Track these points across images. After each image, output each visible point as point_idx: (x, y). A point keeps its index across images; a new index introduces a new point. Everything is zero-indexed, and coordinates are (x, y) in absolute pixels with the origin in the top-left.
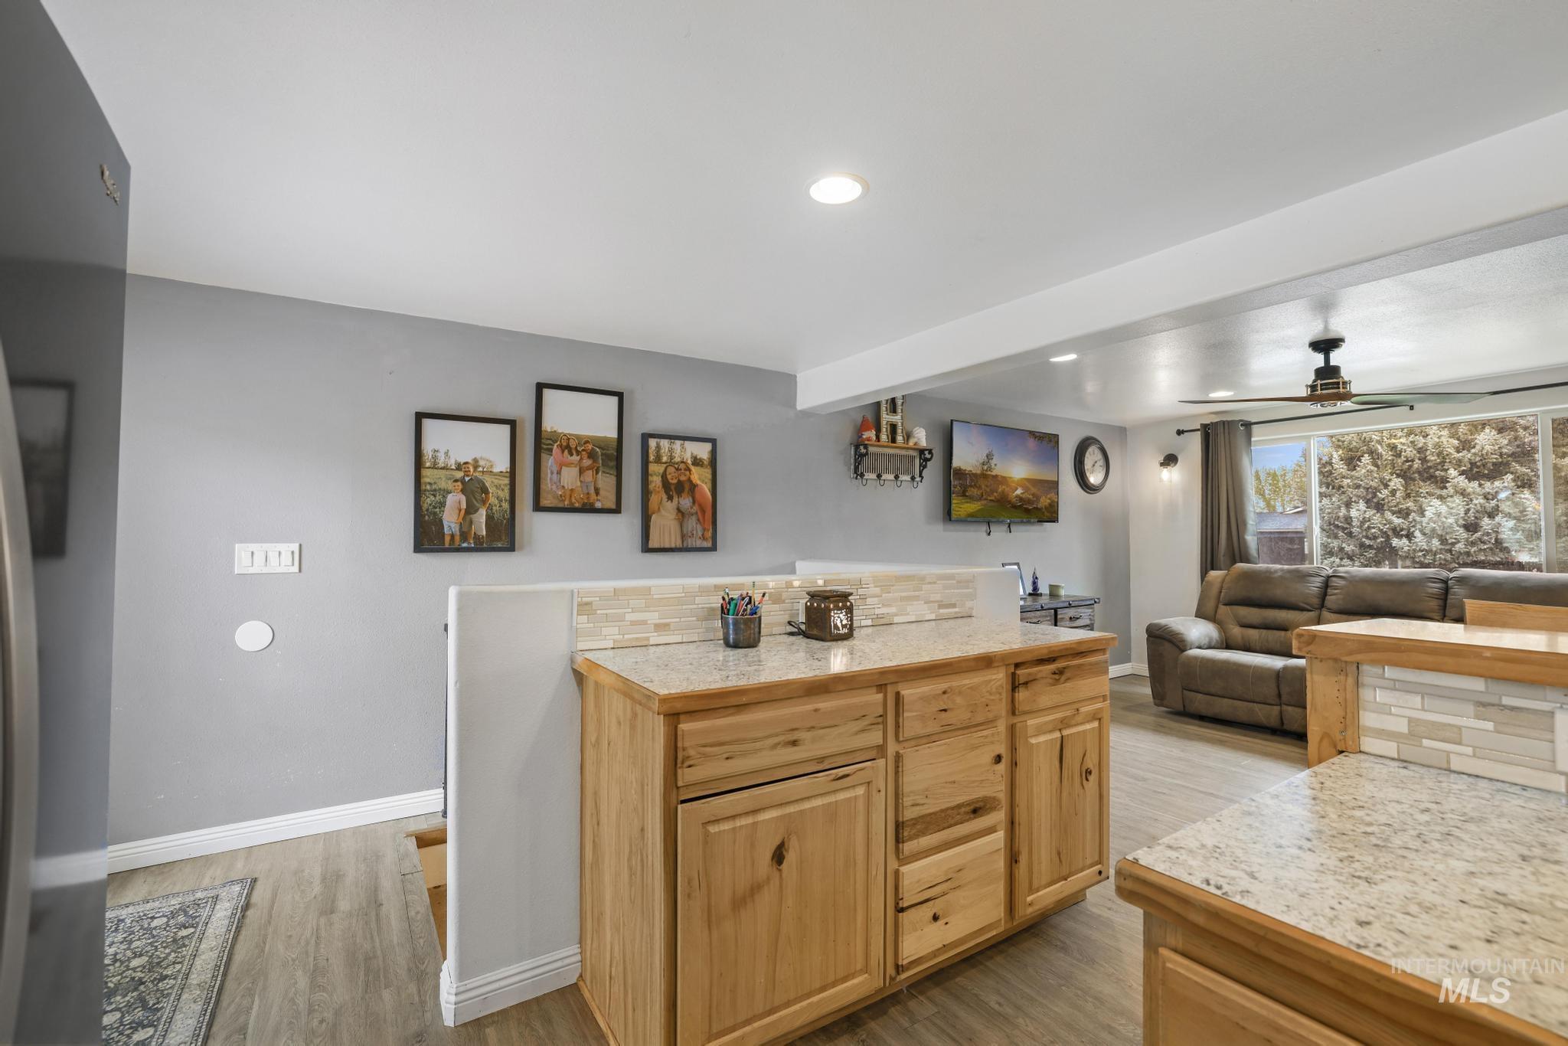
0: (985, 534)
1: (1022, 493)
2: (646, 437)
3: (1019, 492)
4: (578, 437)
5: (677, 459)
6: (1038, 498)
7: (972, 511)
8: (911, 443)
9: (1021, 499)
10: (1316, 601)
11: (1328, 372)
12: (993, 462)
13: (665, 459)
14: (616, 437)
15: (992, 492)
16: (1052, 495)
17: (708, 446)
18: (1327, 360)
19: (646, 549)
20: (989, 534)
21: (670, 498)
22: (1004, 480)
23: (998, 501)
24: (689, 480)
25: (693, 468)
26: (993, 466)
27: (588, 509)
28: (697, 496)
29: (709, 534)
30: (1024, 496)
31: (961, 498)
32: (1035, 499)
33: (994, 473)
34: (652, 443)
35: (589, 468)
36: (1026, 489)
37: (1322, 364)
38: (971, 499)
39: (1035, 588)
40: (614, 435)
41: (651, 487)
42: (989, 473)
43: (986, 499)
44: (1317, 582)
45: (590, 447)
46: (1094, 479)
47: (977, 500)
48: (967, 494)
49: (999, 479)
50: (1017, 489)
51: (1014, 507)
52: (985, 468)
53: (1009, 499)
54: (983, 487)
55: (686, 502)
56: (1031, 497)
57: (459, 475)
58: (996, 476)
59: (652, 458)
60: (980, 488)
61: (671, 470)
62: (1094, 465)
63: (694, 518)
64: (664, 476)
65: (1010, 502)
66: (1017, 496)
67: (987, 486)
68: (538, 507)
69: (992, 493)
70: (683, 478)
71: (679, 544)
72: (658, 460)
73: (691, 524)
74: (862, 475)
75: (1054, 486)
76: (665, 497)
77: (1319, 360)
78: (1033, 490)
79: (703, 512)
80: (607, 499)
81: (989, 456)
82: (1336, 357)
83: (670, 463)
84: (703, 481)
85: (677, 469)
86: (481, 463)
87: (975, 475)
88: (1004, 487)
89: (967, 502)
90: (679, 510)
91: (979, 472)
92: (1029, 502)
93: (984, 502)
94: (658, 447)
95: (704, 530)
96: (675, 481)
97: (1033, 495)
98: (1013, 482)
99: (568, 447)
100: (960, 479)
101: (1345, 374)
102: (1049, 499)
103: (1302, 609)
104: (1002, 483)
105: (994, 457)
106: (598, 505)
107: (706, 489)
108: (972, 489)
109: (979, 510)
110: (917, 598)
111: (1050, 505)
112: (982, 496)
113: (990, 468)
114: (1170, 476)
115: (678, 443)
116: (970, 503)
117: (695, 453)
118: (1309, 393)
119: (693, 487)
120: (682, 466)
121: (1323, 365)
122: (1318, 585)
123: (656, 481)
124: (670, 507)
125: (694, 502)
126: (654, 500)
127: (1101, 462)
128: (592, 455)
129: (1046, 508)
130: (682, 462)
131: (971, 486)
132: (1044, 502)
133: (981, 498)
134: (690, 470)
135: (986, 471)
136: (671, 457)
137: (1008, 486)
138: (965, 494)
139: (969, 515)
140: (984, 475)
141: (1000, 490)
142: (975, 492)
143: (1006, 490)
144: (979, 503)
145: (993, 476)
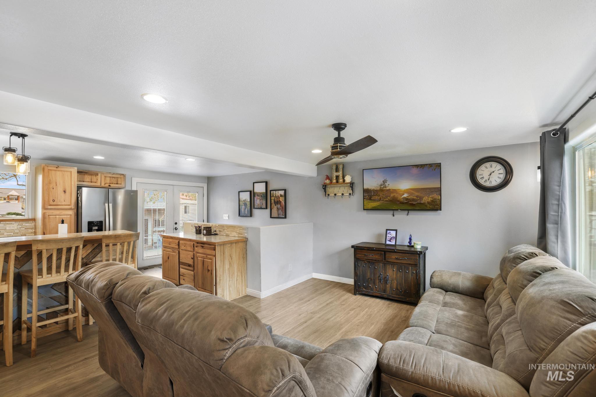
0: (391, 216)
1: (407, 196)
2: (271, 191)
3: (405, 195)
4: (259, 193)
5: (277, 196)
6: (421, 198)
7: (375, 206)
9: (406, 199)
11: (339, 140)
12: (387, 184)
13: (274, 196)
14: (265, 192)
15: (387, 197)
17: (283, 192)
18: (339, 134)
19: (271, 217)
20: (394, 216)
21: (276, 205)
22: (395, 191)
23: (390, 201)
24: (280, 200)
25: (280, 197)
26: (387, 185)
27: (261, 208)
28: (281, 204)
29: (284, 214)
30: (409, 197)
31: (369, 201)
32: (418, 198)
33: (388, 188)
34: (272, 192)
35: (261, 199)
36: (411, 194)
38: (375, 201)
40: (265, 191)
41: (272, 202)
42: (384, 189)
43: (383, 200)
45: (261, 194)
46: (490, 182)
47: (378, 201)
48: (372, 199)
49: (391, 191)
50: (403, 194)
51: (402, 203)
52: (382, 187)
53: (398, 200)
54: (381, 195)
55: (279, 206)
56: (415, 198)
57: (244, 202)
58: (389, 190)
59: (272, 196)
60: (379, 196)
61: (276, 198)
62: (491, 174)
63: (281, 210)
64: (274, 200)
65: (398, 201)
66: (404, 198)
67: (383, 195)
69: (387, 198)
70: (278, 200)
71: (277, 217)
72: (273, 196)
73: (280, 211)
74: (329, 195)
75: (437, 190)
76: (274, 205)
78: (417, 194)
79: (283, 208)
80: (264, 206)
81: (385, 182)
83: (276, 197)
84: (282, 201)
85: (277, 198)
86: (246, 200)
87: (376, 191)
88: (394, 194)
89: (372, 202)
90: (277, 208)
91: (379, 188)
92: (413, 200)
93: (381, 202)
94: (273, 193)
95: (283, 213)
96: (276, 201)
97: (417, 196)
98: (401, 191)
99: (258, 195)
100: (368, 193)
102: (431, 198)
104: (393, 193)
105: (388, 182)
106: (263, 207)
107: (283, 202)
108: (375, 197)
109: (378, 206)
110: (234, 231)
111: (432, 201)
112: (381, 199)
113: (385, 187)
115: (277, 191)
116: (373, 202)
117: (281, 193)
119: (280, 202)
120: (278, 197)
123: (273, 201)
124: (275, 207)
125: (281, 206)
126: (272, 205)
127: (502, 171)
128: (262, 196)
129: (428, 203)
130: (278, 196)
131: (374, 195)
133: (380, 200)
134: (280, 198)
135: (383, 188)
136: (276, 195)
137: (397, 193)
138: (370, 199)
139: (373, 207)
140: (381, 190)
141: (392, 195)
142: (376, 197)
143: (396, 195)
144: (379, 202)
145: (387, 190)
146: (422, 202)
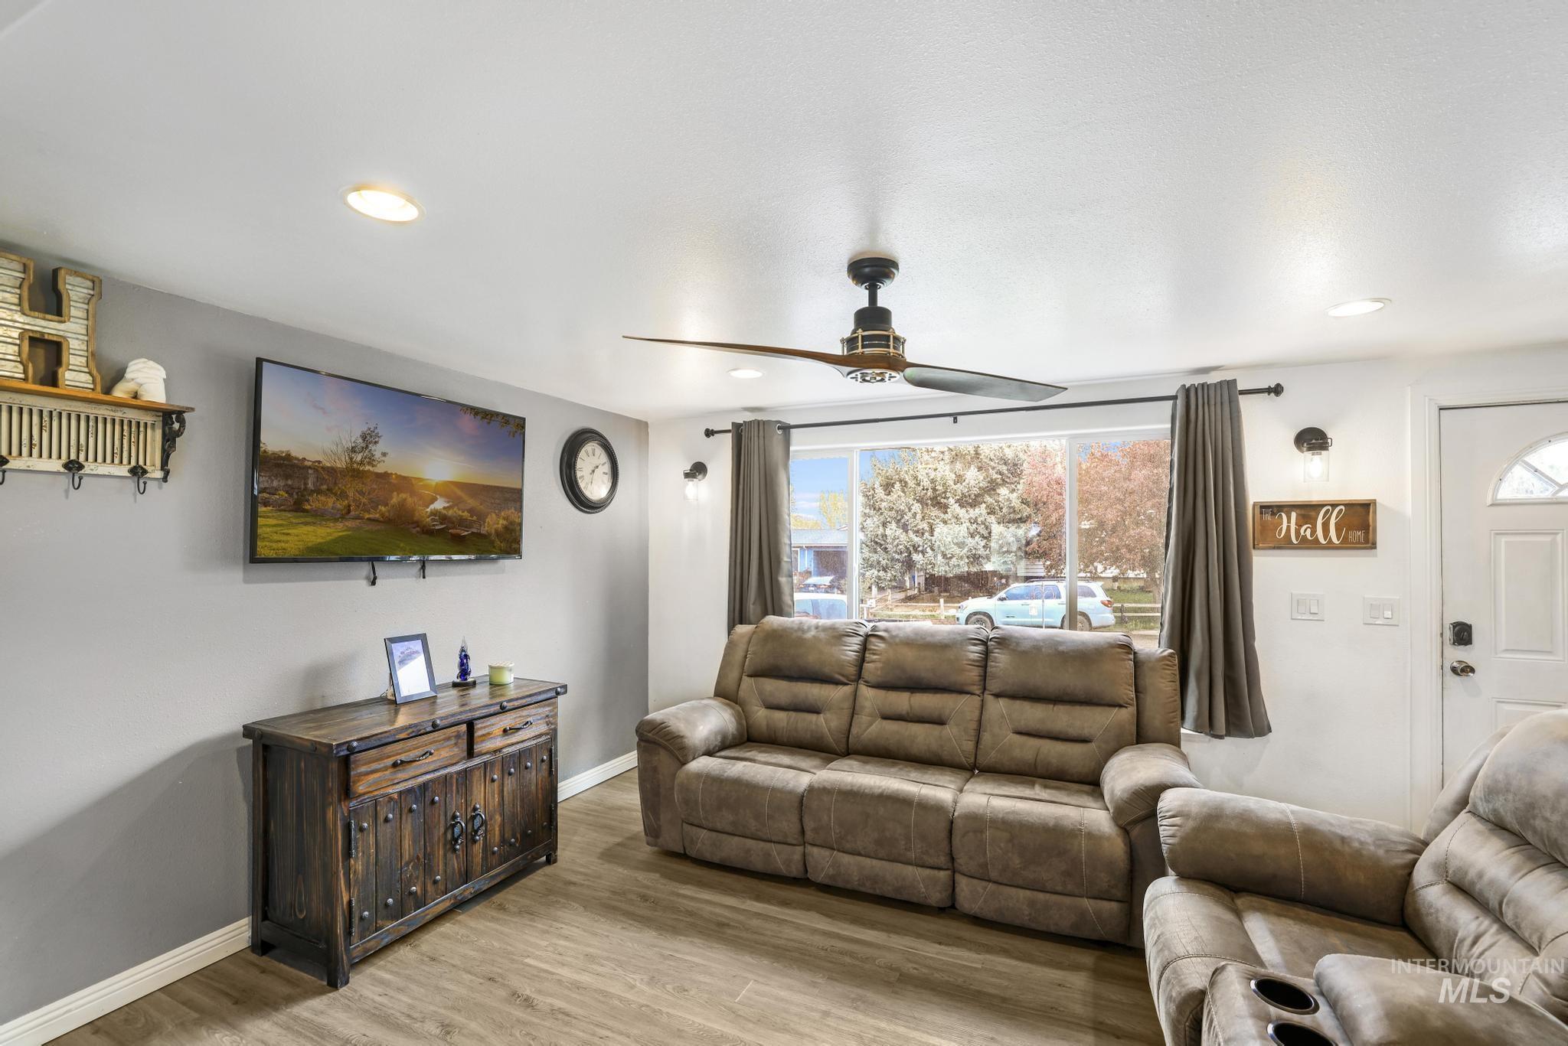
0: (364, 583)
1: (444, 508)
3: (439, 505)
6: (481, 518)
7: (320, 540)
8: (120, 392)
9: (443, 518)
10: (852, 670)
11: (873, 318)
12: (377, 450)
15: (375, 504)
16: (511, 512)
18: (873, 298)
20: (373, 583)
22: (406, 483)
23: (387, 521)
26: (378, 455)
30: (450, 513)
31: (289, 515)
32: (475, 518)
33: (380, 469)
36: (456, 501)
37: (865, 304)
38: (319, 517)
39: (464, 672)
42: (367, 468)
43: (357, 518)
44: (855, 643)
46: (595, 488)
47: (336, 520)
48: (308, 507)
49: (393, 480)
50: (433, 500)
51: (428, 532)
52: (359, 457)
53: (415, 519)
54: (351, 494)
56: (466, 514)
58: (386, 475)
60: (343, 495)
62: (593, 471)
65: (417, 524)
66: (434, 513)
67: (362, 493)
69: (375, 508)
75: (515, 497)
77: (860, 297)
78: (472, 502)
81: (369, 439)
82: (887, 296)
87: (332, 471)
88: (403, 496)
89: (306, 524)
91: (341, 464)
92: (462, 522)
93: (349, 524)
97: (471, 511)
98: (426, 487)
100: (287, 477)
101: (898, 325)
102: (504, 519)
103: (837, 683)
104: (399, 489)
105: (381, 442)
108: (323, 498)
109: (336, 541)
111: (506, 528)
112: (349, 511)
113: (371, 461)
114: (697, 490)
116: (314, 524)
118: (845, 353)
121: (867, 306)
122: (856, 647)
127: (607, 468)
129: (498, 534)
131: (319, 492)
132: (493, 523)
133: (344, 514)
135: (361, 463)
137: (413, 493)
138: (298, 507)
139: (310, 549)
140: (354, 473)
141: (395, 499)
142: (330, 503)
143: (410, 500)
144: (340, 525)
145: (379, 475)
146: (484, 531)
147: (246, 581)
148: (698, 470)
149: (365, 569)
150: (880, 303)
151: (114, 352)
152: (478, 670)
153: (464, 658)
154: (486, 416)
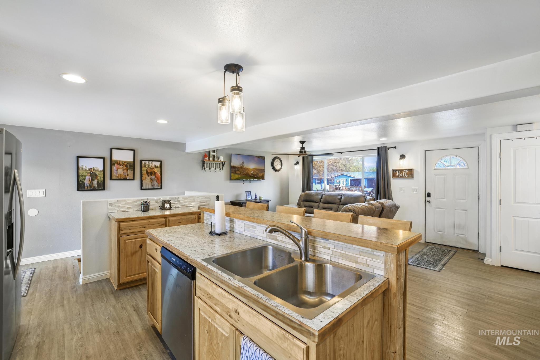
0: (243, 183)
2: (141, 161)
3: (252, 172)
4: (122, 161)
5: (150, 166)
6: (258, 174)
8: (219, 160)
9: (252, 174)
10: (319, 200)
11: (303, 148)
12: (244, 164)
13: (147, 166)
14: (133, 161)
15: (244, 172)
16: (263, 173)
17: (159, 163)
19: (142, 189)
21: (148, 176)
22: (248, 169)
23: (245, 175)
24: (154, 171)
25: (155, 168)
26: (244, 165)
27: (125, 179)
28: (156, 175)
29: (160, 185)
30: (254, 173)
33: (244, 167)
34: (143, 162)
35: (125, 169)
36: (254, 171)
38: (238, 174)
39: (256, 197)
41: (143, 173)
42: (243, 167)
43: (242, 174)
44: (320, 195)
45: (126, 164)
46: (278, 167)
47: (239, 174)
49: (246, 169)
50: (251, 171)
51: (251, 176)
52: (242, 166)
55: (153, 177)
56: (256, 173)
57: (89, 172)
58: (245, 168)
59: (143, 166)
60: (240, 171)
61: (149, 169)
62: (278, 164)
63: (155, 181)
64: (147, 171)
65: (249, 175)
67: (242, 171)
68: (111, 179)
70: (152, 171)
71: (151, 188)
72: (145, 166)
73: (155, 182)
74: (205, 169)
75: (263, 170)
76: (147, 176)
77: (301, 146)
78: (257, 172)
79: (158, 179)
80: (131, 176)
81: (243, 163)
82: (304, 145)
83: (149, 167)
84: (158, 172)
85: (150, 169)
86: (95, 168)
87: (239, 168)
88: (247, 171)
89: (236, 175)
90: (151, 179)
91: (240, 167)
92: (255, 175)
93: (241, 175)
94: (145, 163)
95: (158, 184)
96: (150, 172)
97: (257, 173)
99: (119, 164)
100: (234, 169)
101: (306, 149)
102: (262, 174)
103: (316, 202)
105: (244, 163)
106: (128, 178)
107: (159, 174)
109: (240, 177)
111: (262, 176)
115: (151, 162)
117: (156, 164)
118: (299, 153)
119: (155, 173)
120: (152, 168)
122: (321, 196)
123: (144, 172)
124: (148, 179)
125: (155, 177)
126: (144, 177)
127: (280, 163)
128: (126, 166)
130: (152, 167)
131: (237, 171)
132: (260, 175)
133: (240, 174)
134: (154, 169)
136: (149, 166)
137: (249, 170)
138: (235, 173)
139: (237, 178)
140: (241, 168)
141: (246, 171)
142: (239, 172)
143: (248, 171)
144: (240, 175)
145: (244, 168)
146: (259, 176)
147: (230, 183)
148: (297, 163)
149: (243, 181)
150: (304, 147)
151: (219, 156)
152: (258, 198)
153: (256, 195)
154: (259, 157)
